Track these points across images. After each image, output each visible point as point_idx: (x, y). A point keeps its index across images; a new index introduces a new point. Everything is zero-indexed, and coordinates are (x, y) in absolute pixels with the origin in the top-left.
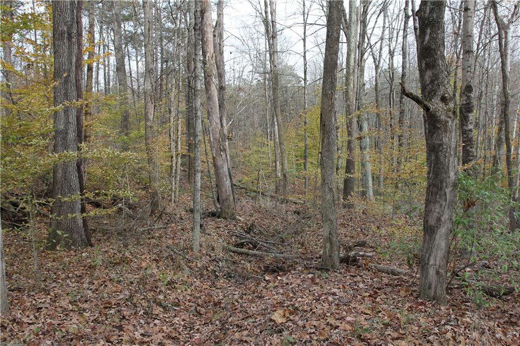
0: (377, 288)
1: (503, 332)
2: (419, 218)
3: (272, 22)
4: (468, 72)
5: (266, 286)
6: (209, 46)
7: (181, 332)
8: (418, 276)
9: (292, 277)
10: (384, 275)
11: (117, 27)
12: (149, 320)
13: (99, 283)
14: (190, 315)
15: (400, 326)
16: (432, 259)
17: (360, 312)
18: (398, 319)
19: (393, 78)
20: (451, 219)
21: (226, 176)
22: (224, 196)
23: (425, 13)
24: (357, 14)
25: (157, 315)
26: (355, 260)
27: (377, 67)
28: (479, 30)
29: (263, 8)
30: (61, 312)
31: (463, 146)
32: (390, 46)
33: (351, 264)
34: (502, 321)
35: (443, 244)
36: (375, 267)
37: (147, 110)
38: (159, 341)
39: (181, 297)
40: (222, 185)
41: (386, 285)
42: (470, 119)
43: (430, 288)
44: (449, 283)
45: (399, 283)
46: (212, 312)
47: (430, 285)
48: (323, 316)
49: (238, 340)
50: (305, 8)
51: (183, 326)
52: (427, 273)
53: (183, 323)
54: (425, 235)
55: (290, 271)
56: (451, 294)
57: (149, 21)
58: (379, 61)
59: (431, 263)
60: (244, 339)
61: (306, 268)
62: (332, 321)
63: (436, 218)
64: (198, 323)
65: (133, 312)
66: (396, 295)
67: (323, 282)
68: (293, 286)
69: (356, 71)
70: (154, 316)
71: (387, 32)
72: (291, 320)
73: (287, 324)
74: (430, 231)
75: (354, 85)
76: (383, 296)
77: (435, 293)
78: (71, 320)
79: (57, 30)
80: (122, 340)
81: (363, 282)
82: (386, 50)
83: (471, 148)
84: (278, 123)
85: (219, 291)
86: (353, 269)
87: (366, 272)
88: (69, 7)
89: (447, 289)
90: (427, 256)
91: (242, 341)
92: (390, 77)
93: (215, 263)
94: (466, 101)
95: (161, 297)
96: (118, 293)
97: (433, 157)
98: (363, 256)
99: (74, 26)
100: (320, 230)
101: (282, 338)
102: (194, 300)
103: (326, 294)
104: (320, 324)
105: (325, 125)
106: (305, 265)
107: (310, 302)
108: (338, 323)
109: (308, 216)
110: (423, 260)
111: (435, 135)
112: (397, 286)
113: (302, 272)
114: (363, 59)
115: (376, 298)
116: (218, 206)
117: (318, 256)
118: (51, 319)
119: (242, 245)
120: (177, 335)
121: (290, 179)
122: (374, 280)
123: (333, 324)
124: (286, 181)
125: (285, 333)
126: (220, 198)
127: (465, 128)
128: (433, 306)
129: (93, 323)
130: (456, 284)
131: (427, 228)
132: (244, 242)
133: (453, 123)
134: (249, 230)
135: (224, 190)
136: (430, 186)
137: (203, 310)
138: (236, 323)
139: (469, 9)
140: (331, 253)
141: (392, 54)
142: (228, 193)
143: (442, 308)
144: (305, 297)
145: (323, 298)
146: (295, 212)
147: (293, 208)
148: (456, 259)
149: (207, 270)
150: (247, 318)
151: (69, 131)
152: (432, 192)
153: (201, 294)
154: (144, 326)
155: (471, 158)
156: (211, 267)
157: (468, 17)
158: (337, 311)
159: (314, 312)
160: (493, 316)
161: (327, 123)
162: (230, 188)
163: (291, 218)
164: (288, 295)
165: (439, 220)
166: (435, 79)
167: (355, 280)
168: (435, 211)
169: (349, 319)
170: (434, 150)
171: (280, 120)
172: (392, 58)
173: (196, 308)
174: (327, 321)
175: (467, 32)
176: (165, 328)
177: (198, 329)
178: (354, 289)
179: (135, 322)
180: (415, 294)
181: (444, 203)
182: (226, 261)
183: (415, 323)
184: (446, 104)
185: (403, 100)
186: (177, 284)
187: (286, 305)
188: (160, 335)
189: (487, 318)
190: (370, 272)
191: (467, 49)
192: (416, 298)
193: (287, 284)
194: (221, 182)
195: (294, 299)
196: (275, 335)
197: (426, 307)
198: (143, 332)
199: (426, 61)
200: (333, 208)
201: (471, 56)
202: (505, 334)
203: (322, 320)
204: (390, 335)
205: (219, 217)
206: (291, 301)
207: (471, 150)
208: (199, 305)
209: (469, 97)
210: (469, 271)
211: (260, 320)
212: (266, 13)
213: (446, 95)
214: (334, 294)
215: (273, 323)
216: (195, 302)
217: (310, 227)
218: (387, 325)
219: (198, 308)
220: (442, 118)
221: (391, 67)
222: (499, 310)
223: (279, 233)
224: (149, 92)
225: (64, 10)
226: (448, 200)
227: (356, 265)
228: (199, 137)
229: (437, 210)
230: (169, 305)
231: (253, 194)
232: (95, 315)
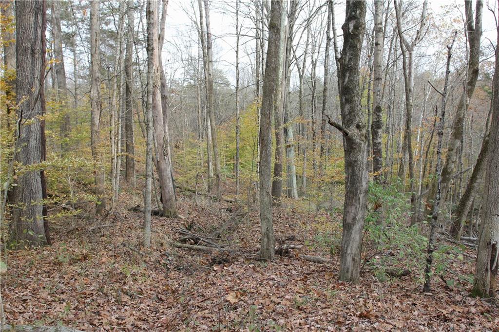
0: (307, 274)
1: (400, 302)
2: (337, 214)
3: (208, 33)
4: (378, 95)
5: (215, 275)
6: (155, 60)
7: (149, 315)
8: (338, 263)
9: (236, 267)
10: (311, 263)
11: (57, 31)
12: (120, 307)
13: (68, 277)
14: (153, 302)
15: (326, 300)
16: (349, 249)
17: (295, 292)
18: (324, 295)
19: (315, 86)
20: (363, 218)
21: (169, 178)
22: (167, 196)
23: (345, 61)
24: (285, 33)
25: (126, 302)
26: (287, 252)
27: (301, 77)
28: (389, 47)
29: (199, 19)
30: (44, 302)
31: (374, 157)
32: (312, 58)
33: (284, 255)
34: (400, 295)
35: (357, 238)
36: (304, 257)
37: (93, 116)
38: (131, 323)
39: (143, 287)
40: (166, 187)
41: (313, 271)
42: (379, 134)
43: (347, 272)
44: (362, 268)
45: (324, 269)
46: (172, 298)
47: (348, 269)
48: (267, 296)
49: (202, 317)
50: (238, 22)
51: (149, 311)
52: (346, 260)
53: (148, 308)
54: (344, 231)
55: (233, 262)
56: (364, 277)
57: (96, 33)
58: (303, 71)
59: (348, 252)
60: (207, 316)
61: (247, 260)
62: (274, 299)
63: (352, 217)
64: (162, 307)
65: (106, 300)
66: (322, 279)
67: (262, 270)
68: (238, 274)
69: (284, 82)
70: (123, 303)
71: (310, 47)
72: (242, 300)
73: (240, 303)
74: (347, 227)
75: (282, 96)
76: (312, 280)
77: (352, 275)
78: (55, 308)
79: (21, 46)
80: (102, 323)
81: (295, 269)
82: (309, 61)
83: (380, 158)
84: (211, 127)
85: (174, 281)
86: (286, 259)
87: (297, 261)
88: (33, 26)
89: (361, 273)
90: (346, 247)
91: (205, 317)
92: (312, 85)
93: (166, 257)
94: (376, 119)
95: (126, 287)
96: (89, 285)
97: (350, 171)
98: (293, 248)
99: (37, 43)
100: (254, 226)
101: (238, 313)
102: (154, 290)
103: (266, 280)
104: (266, 302)
105: (263, 139)
106: (245, 257)
107: (255, 286)
108: (279, 300)
109: (241, 214)
110: (343, 250)
111: (352, 154)
112: (322, 271)
113: (244, 263)
114: (289, 70)
115: (306, 282)
116: (161, 206)
117: (256, 249)
118: (37, 308)
119: (184, 241)
120: (146, 317)
121: (222, 178)
122: (304, 267)
123: (276, 301)
124: (219, 181)
125: (239, 310)
126: (163, 198)
127: (375, 141)
128: (350, 285)
129: (74, 311)
130: (367, 269)
131: (346, 225)
132: (186, 239)
133: (365, 144)
134: (190, 228)
135: (167, 191)
136: (348, 193)
137: (164, 297)
138: (197, 304)
139: (379, 44)
140: (268, 246)
141: (314, 64)
142: (171, 194)
143: (357, 287)
144: (250, 282)
145: (265, 282)
146: (227, 210)
147: (226, 205)
148: (368, 249)
149: (160, 264)
150: (205, 300)
151: (30, 139)
152: (349, 197)
153: (159, 284)
154: (117, 311)
155: (380, 166)
156: (163, 261)
157: (378, 50)
158: (278, 292)
159: (260, 293)
160: (394, 292)
161: (265, 138)
162: (173, 189)
163: (224, 215)
164: (236, 282)
165: (354, 219)
166: (352, 111)
167: (288, 268)
168: (351, 212)
169: (287, 297)
170: (351, 165)
171: (214, 124)
172: (314, 68)
173: (157, 296)
174: (271, 299)
175: (378, 63)
176: (134, 312)
177: (163, 312)
178: (288, 275)
179: (109, 309)
180: (336, 277)
181: (358, 206)
182: (174, 255)
183: (337, 298)
184: (360, 131)
185: (325, 111)
186: (137, 276)
187: (235, 289)
188: (132, 318)
189: (389, 293)
190: (300, 262)
191: (377, 76)
192: (338, 280)
193: (233, 273)
194: (165, 183)
195: (242, 285)
196: (232, 312)
197: (345, 286)
198: (117, 316)
199: (345, 97)
200: (270, 209)
201: (380, 82)
202: (402, 304)
203: (267, 299)
204: (320, 305)
205: (162, 216)
206: (239, 286)
207: (380, 159)
208: (159, 293)
209: (378, 116)
210: (378, 259)
211: (216, 302)
212: (201, 23)
213: (360, 124)
214: (273, 279)
215: (228, 303)
216: (155, 290)
217: (244, 224)
218: (317, 300)
219: (159, 296)
220: (357, 141)
221: (313, 76)
222: (399, 287)
223: (216, 229)
224: (95, 99)
225: (28, 28)
226: (361, 204)
227: (288, 256)
228: (150, 145)
229: (353, 211)
230: (135, 294)
231: (188, 193)
232: (75, 304)
